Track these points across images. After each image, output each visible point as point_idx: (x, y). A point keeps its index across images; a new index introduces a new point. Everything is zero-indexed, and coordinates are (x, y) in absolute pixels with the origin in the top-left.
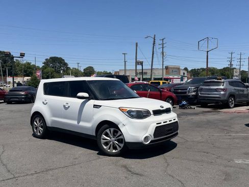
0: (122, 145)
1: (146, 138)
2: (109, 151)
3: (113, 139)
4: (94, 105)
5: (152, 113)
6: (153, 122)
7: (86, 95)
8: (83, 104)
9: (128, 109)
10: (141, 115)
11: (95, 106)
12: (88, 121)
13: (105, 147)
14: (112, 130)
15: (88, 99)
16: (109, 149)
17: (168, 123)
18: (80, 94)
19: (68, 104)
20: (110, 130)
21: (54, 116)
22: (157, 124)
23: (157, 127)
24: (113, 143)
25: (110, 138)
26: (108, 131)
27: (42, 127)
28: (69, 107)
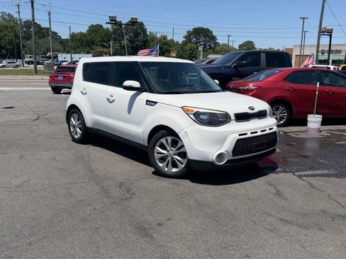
0: (185, 161)
1: (220, 156)
2: (166, 169)
3: (171, 152)
4: (147, 101)
5: (233, 117)
6: (234, 131)
7: (136, 84)
8: (133, 99)
9: (196, 110)
10: (215, 119)
11: (149, 103)
12: (138, 124)
13: (161, 165)
14: (169, 139)
15: (140, 90)
16: (167, 166)
18: (127, 83)
19: (112, 96)
20: (167, 140)
21: (95, 112)
22: (240, 135)
23: (239, 141)
24: (172, 158)
25: (168, 151)
26: (163, 140)
27: (80, 129)
28: (114, 101)
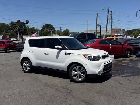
0: (85, 76)
2: (77, 79)
3: (79, 72)
4: (66, 53)
5: (101, 57)
6: (102, 62)
7: (60, 47)
8: (58, 54)
9: (88, 55)
12: (62, 62)
13: (75, 78)
14: (78, 67)
15: (61, 49)
17: (107, 64)
18: (56, 47)
19: (47, 52)
20: (77, 68)
21: (38, 59)
22: (105, 63)
24: (79, 75)
25: (77, 72)
26: (75, 68)
27: (29, 67)
28: (48, 54)
